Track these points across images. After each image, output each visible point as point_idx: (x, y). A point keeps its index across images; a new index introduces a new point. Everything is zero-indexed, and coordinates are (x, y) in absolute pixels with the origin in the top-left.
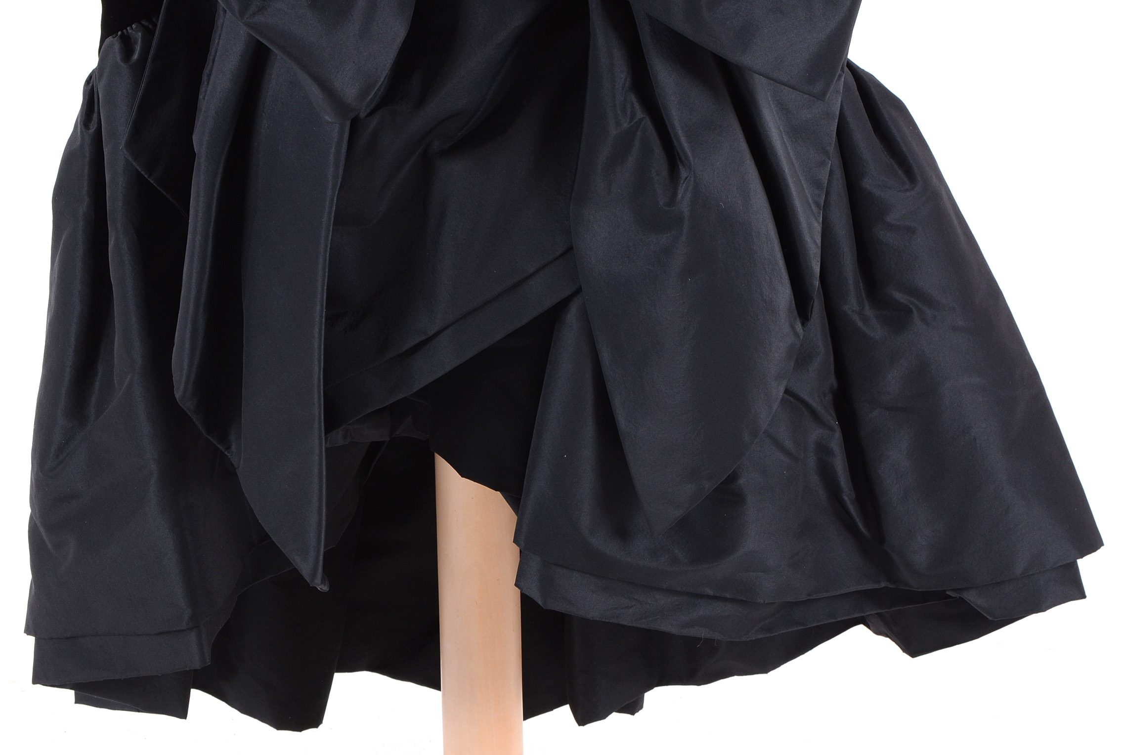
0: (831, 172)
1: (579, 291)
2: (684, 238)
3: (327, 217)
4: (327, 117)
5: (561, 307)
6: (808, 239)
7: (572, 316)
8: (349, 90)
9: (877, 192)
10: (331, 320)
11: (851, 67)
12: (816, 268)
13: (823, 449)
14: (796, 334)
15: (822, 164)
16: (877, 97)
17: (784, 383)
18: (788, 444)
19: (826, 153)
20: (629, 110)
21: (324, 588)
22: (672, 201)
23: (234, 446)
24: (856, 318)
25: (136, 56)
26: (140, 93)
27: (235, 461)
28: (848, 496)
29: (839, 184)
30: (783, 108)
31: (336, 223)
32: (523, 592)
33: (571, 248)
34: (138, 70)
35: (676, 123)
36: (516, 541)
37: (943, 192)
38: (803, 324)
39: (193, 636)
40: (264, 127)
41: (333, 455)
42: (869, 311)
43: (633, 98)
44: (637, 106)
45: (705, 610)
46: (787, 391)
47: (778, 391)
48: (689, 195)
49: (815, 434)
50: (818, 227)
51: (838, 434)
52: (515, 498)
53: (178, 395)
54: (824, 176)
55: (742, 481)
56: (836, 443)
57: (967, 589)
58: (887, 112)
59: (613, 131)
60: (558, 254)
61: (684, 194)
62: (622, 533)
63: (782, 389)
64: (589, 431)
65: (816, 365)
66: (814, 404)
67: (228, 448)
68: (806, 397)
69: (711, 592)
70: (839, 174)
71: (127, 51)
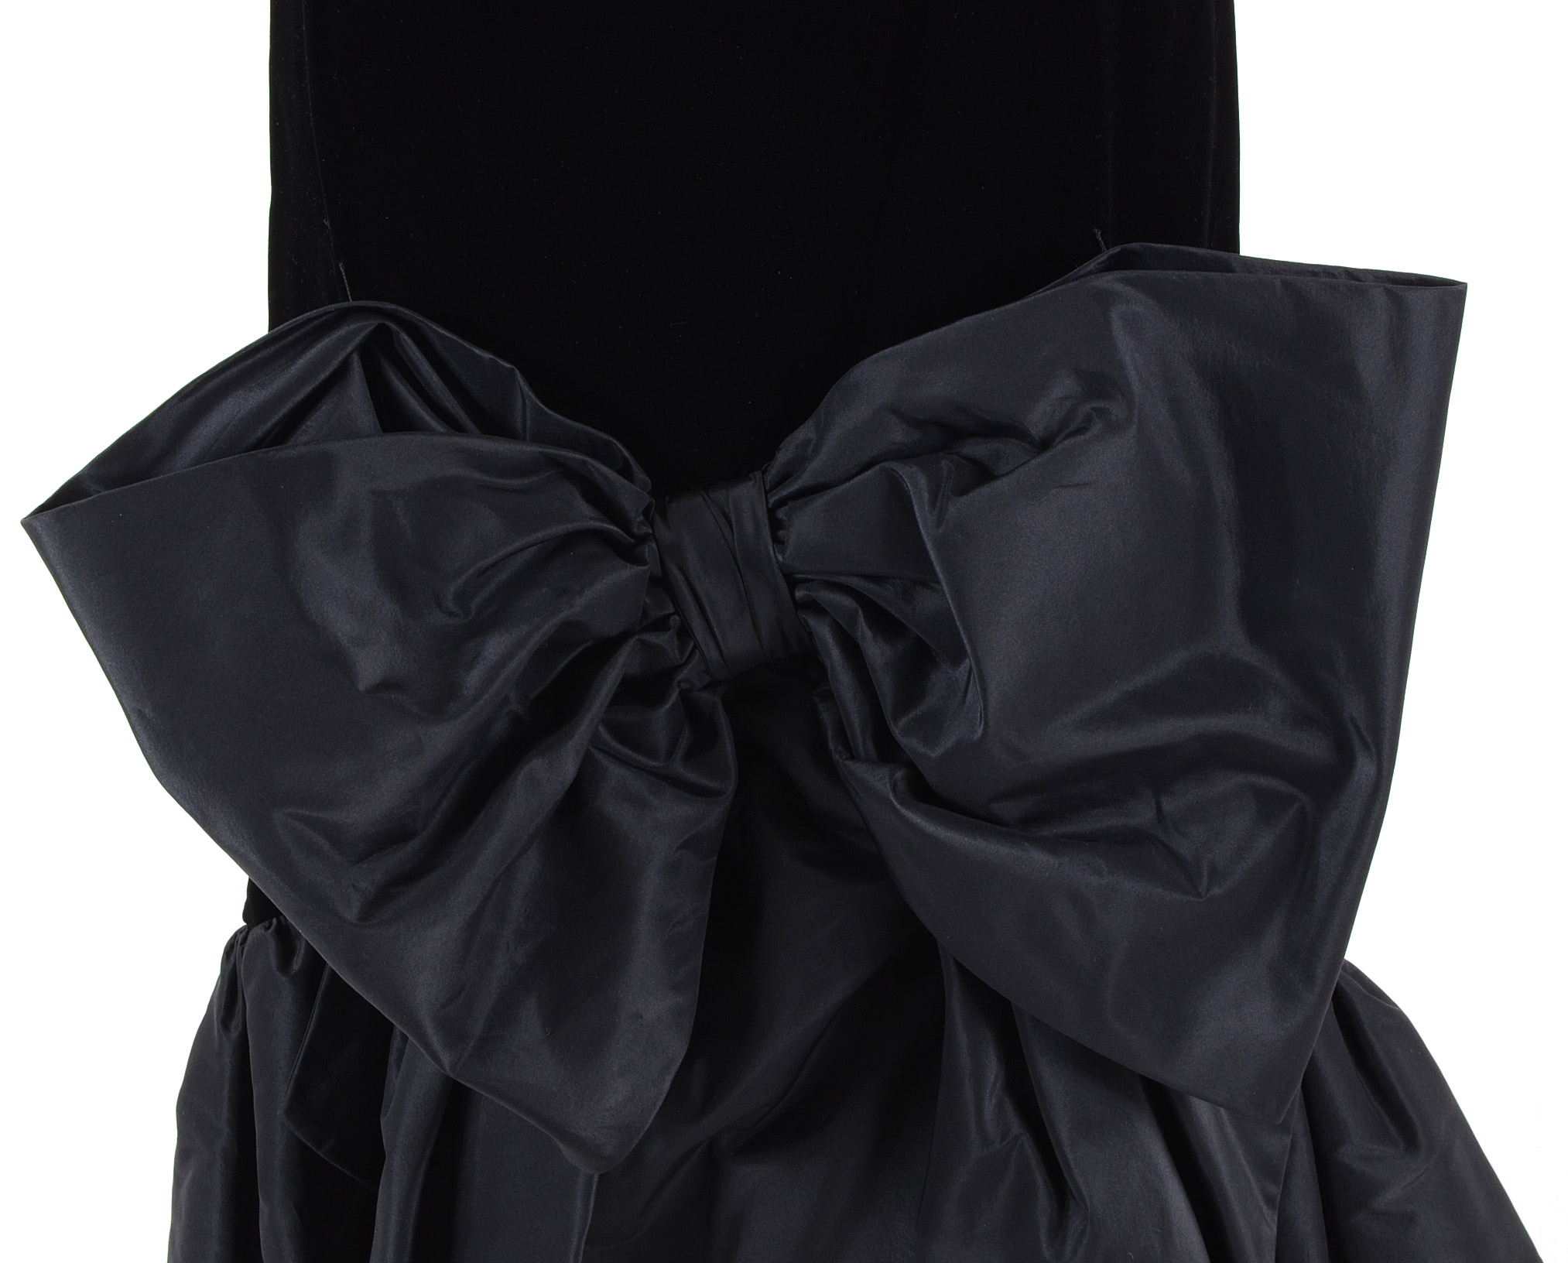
9: (1359, 1166)
29: (1303, 1160)
43: (1008, 1107)
44: (1013, 1119)
59: (977, 1153)
70: (1304, 1149)
71: (286, 953)
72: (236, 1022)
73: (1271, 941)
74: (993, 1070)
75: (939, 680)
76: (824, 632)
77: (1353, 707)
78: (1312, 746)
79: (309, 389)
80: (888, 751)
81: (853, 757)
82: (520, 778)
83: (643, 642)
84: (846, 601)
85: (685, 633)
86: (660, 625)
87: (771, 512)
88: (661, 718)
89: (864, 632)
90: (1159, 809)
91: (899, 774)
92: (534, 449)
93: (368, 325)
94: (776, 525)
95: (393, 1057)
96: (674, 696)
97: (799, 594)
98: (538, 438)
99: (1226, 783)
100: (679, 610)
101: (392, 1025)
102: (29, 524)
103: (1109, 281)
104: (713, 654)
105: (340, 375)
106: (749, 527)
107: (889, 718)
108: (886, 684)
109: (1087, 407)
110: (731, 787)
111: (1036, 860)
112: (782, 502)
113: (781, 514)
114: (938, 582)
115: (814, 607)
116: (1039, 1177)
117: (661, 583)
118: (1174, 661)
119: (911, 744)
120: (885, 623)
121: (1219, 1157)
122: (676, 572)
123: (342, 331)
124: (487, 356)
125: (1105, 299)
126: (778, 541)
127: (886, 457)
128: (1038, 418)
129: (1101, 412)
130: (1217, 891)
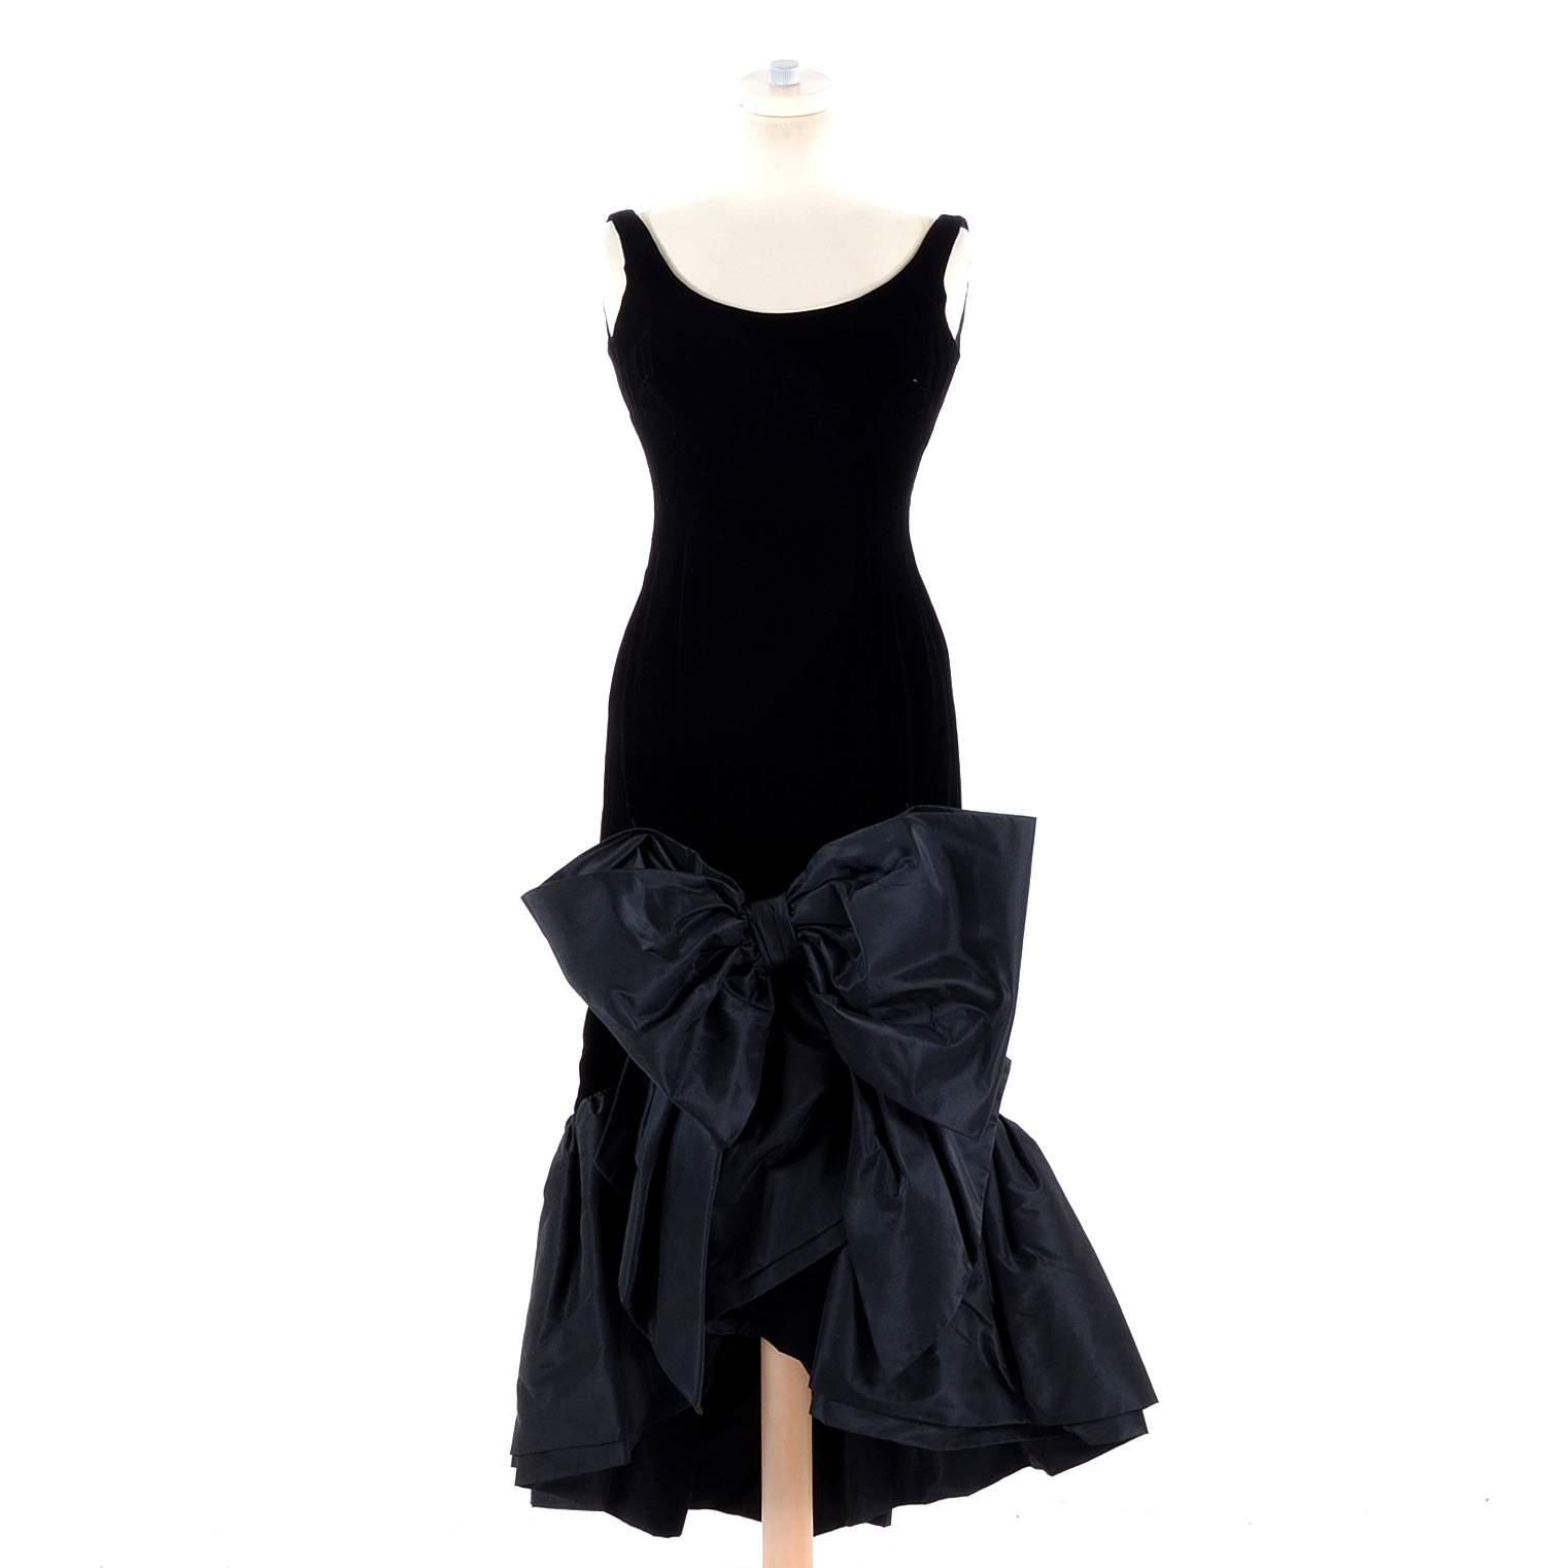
0: (989, 1179)
1: (846, 1244)
2: (903, 1215)
3: (709, 1202)
4: (712, 1148)
5: (837, 1252)
6: (974, 1217)
7: (842, 1257)
8: (725, 1133)
9: (1016, 1189)
10: (710, 1259)
11: (1001, 1117)
12: (980, 1233)
13: (986, 1338)
14: (968, 1270)
15: (984, 1174)
16: (1017, 1134)
17: (961, 1297)
18: (965, 1334)
19: (986, 1168)
20: (873, 1144)
21: (700, 1412)
22: (896, 1195)
23: (651, 1332)
24: (1004, 1262)
25: (600, 1110)
26: (605, 1132)
27: (651, 1340)
28: (1001, 1365)
29: (994, 1187)
30: (961, 1144)
31: (715, 1204)
32: (816, 1417)
33: (842, 1220)
34: (603, 1119)
35: (899, 1153)
36: (810, 1386)
37: (1057, 1192)
38: (973, 1264)
39: (621, 1446)
40: (675, 1151)
41: (709, 1338)
42: (1011, 1258)
43: (876, 1138)
44: (878, 1142)
45: (918, 1430)
46: (962, 1302)
47: (957, 1301)
48: (905, 1191)
49: (981, 1327)
50: (980, 1210)
51: (995, 1330)
52: (809, 1367)
53: (622, 1300)
54: (985, 1181)
55: (937, 1353)
56: (994, 1335)
57: (1075, 1424)
58: (1023, 1145)
59: (865, 1156)
60: (835, 1222)
61: (903, 1192)
62: (870, 1381)
63: (960, 1300)
64: (851, 1322)
65: (981, 1288)
66: (980, 1311)
67: (647, 1332)
68: (974, 1306)
69: (920, 1418)
70: (994, 1179)
71: (595, 1107)
72: (572, 1143)
73: (975, 1065)
74: (871, 1127)
75: (848, 966)
76: (808, 949)
77: (1002, 976)
78: (987, 993)
79: (624, 856)
80: (831, 989)
81: (818, 992)
82: (697, 991)
83: (742, 950)
84: (816, 936)
85: (757, 950)
86: (749, 945)
87: (789, 904)
88: (748, 981)
89: (823, 948)
90: (931, 1016)
91: (836, 999)
92: (703, 878)
93: (645, 836)
94: (791, 909)
95: (640, 1134)
96: (753, 971)
97: (799, 935)
98: (704, 874)
99: (954, 1006)
100: (755, 941)
101: (649, 1079)
102: (523, 898)
103: (911, 816)
104: (768, 960)
105: (634, 853)
106: (781, 913)
107: (831, 977)
108: (831, 964)
109: (902, 860)
110: (773, 1008)
111: (886, 1031)
112: (793, 901)
113: (793, 906)
114: (851, 927)
115: (805, 939)
116: (889, 1165)
117: (748, 931)
118: (934, 957)
119: (840, 987)
120: (830, 943)
121: (957, 1166)
122: (753, 925)
123: (635, 838)
124: (686, 848)
125: (908, 823)
126: (791, 915)
127: (831, 880)
128: (887, 863)
129: (907, 861)
130: (952, 1046)
